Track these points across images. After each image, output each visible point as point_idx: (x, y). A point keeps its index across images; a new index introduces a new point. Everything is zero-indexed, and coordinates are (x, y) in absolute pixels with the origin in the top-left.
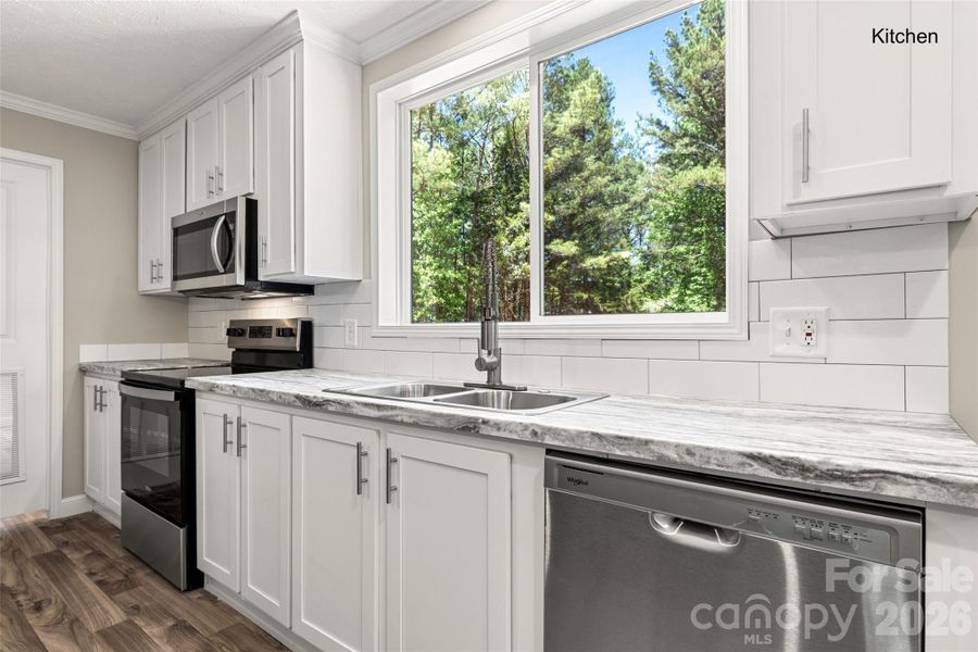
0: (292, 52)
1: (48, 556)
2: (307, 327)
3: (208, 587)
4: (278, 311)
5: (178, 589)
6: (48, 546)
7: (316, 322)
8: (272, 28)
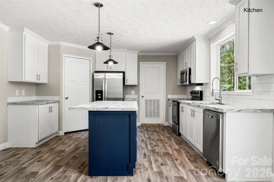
0: (194, 42)
1: (163, 129)
2: (201, 92)
3: (181, 136)
4: (198, 88)
5: (177, 135)
6: (163, 128)
7: (203, 91)
8: (192, 38)
